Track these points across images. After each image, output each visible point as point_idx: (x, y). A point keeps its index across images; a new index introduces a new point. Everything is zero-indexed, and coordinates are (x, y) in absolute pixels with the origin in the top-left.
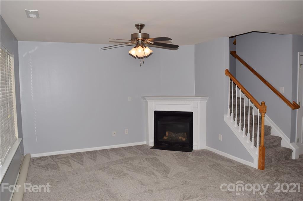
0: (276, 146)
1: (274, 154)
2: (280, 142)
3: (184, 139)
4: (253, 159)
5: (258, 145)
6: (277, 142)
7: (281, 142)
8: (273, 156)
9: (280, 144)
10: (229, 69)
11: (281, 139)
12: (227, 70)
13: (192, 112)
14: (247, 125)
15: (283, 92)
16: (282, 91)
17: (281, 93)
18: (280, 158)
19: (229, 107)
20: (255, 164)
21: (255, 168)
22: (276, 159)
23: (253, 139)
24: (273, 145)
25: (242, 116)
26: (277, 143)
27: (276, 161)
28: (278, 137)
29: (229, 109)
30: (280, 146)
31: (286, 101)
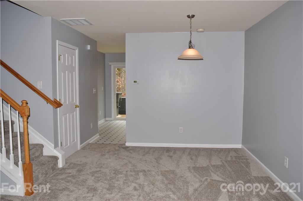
0: (38, 157)
1: (40, 168)
5: (20, 163)
6: (39, 151)
7: (43, 150)
8: (40, 171)
9: (42, 153)
11: (42, 146)
15: (41, 88)
16: (39, 86)
17: (39, 89)
18: (46, 171)
22: (43, 174)
23: (12, 155)
24: (35, 156)
26: (39, 153)
27: (44, 176)
28: (39, 144)
30: (43, 156)
31: (46, 99)
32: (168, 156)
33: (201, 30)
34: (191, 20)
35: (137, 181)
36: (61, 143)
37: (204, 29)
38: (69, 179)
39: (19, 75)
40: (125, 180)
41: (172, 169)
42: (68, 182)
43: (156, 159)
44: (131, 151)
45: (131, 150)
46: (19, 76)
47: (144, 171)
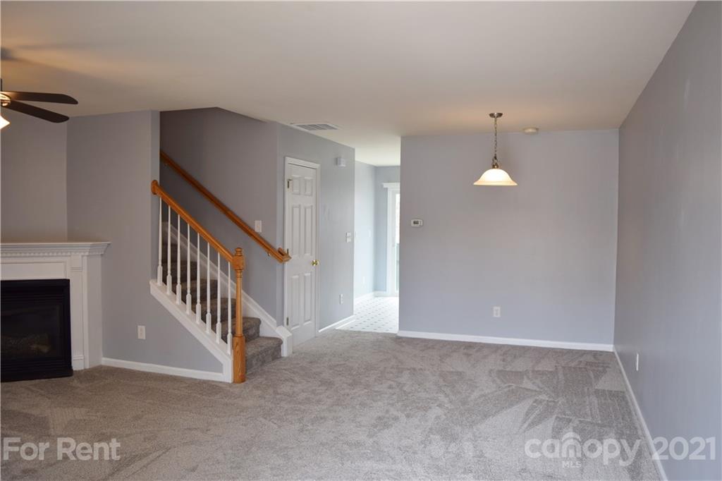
2: (258, 328)
3: (45, 349)
4: (222, 365)
5: (229, 336)
6: (255, 328)
7: (260, 328)
9: (258, 332)
10: (158, 181)
11: (258, 322)
12: (154, 182)
13: (69, 280)
14: (203, 299)
15: (261, 231)
16: (258, 228)
19: (160, 263)
20: (226, 375)
21: (228, 381)
23: (219, 325)
25: (191, 280)
26: (255, 331)
29: (160, 268)
30: (260, 335)
31: (267, 248)
32: (465, 354)
33: (530, 130)
34: (496, 121)
35: (397, 379)
36: (288, 319)
37: (537, 129)
38: (295, 370)
39: (229, 210)
40: (379, 377)
41: (460, 369)
42: (294, 373)
43: (440, 357)
44: (404, 344)
45: (404, 342)
46: (229, 212)
47: (414, 369)
